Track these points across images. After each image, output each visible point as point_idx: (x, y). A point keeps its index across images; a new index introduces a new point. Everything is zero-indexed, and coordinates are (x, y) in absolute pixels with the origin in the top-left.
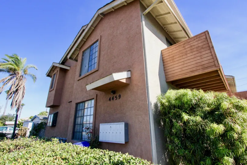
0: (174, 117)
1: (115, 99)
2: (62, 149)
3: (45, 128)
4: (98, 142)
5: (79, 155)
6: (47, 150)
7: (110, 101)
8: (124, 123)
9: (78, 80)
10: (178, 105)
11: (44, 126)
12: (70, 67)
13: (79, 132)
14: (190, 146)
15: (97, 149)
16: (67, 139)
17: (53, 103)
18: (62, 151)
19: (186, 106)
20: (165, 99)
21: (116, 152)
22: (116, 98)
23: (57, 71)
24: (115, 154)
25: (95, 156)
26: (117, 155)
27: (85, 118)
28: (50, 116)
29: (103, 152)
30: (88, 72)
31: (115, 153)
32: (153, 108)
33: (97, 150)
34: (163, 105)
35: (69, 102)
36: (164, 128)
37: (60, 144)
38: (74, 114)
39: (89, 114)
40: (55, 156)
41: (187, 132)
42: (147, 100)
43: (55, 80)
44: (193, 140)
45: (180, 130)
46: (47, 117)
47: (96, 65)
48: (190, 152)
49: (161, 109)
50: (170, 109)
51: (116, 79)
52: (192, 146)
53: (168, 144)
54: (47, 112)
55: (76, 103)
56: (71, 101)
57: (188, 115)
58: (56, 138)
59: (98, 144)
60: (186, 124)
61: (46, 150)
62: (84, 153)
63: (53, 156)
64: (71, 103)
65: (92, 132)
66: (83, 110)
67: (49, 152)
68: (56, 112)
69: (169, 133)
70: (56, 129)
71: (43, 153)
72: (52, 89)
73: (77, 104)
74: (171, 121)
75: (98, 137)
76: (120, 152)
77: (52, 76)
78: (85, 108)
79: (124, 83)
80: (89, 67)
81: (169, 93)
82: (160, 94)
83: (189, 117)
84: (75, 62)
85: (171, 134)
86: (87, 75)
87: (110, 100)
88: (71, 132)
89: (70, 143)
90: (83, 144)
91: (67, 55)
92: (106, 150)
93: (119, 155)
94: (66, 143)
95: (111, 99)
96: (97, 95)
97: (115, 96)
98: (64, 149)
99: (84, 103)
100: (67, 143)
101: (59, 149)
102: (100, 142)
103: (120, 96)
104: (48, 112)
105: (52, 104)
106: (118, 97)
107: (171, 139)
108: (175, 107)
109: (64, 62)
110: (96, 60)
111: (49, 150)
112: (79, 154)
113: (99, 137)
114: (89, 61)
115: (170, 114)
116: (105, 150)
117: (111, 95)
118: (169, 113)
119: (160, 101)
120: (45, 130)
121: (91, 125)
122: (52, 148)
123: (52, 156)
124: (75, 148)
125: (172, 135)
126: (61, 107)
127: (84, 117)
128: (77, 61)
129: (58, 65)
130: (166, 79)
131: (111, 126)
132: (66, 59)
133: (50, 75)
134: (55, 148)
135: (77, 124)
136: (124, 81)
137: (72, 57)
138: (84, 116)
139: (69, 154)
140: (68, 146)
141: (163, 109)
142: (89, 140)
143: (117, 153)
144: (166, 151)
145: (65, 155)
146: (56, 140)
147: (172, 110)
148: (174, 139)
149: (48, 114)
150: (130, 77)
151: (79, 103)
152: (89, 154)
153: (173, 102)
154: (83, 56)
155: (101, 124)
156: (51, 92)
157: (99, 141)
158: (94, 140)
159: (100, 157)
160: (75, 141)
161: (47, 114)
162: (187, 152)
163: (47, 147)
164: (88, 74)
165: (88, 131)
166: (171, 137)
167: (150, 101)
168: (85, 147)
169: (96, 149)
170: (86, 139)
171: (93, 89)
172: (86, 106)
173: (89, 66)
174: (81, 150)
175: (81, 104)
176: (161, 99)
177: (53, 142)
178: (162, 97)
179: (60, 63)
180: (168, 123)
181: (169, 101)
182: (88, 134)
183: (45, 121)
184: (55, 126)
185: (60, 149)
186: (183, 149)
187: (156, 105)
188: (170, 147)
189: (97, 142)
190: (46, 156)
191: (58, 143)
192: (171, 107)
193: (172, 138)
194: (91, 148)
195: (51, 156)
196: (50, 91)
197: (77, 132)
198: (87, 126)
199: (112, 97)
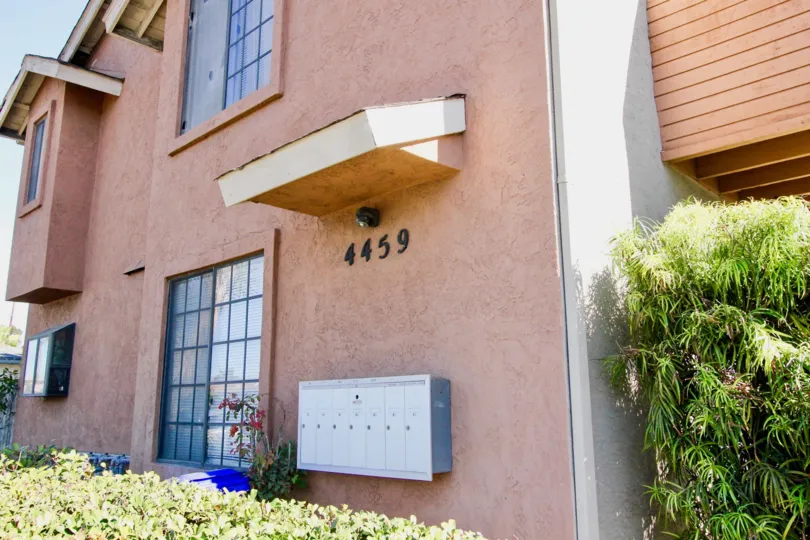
0: (702, 349)
1: (377, 251)
2: (113, 502)
3: (11, 407)
4: (291, 475)
5: (203, 525)
6: (32, 506)
7: (351, 263)
8: (427, 378)
9: (172, 155)
10: (733, 283)
11: (8, 397)
12: (122, 81)
13: (192, 424)
14: (785, 497)
15: (293, 501)
16: (129, 458)
17: (46, 277)
18: (113, 507)
19: (778, 288)
20: (655, 251)
21: (390, 518)
22: (383, 249)
23: (54, 104)
24: (384, 526)
25: (282, 532)
26: (394, 528)
27: (219, 353)
28: (33, 344)
29: (325, 514)
30: (224, 107)
31: (390, 523)
32: (587, 302)
33: (294, 508)
34: (643, 282)
35: (129, 273)
36: (644, 404)
37: (97, 477)
38: (159, 336)
39: (238, 332)
40: (78, 529)
41: (775, 427)
42: (554, 256)
43: (48, 157)
44: (802, 470)
45: (736, 417)
46: (18, 351)
47: (269, 66)
48: (781, 529)
49: (633, 306)
50: (685, 306)
51: (383, 140)
52: (791, 498)
53: (658, 485)
54: (13, 331)
55: (168, 278)
56: (142, 269)
57: (783, 339)
58: (73, 452)
59: (294, 480)
60: (766, 388)
61: (27, 504)
62: (224, 520)
63: (68, 531)
64: (138, 276)
65: (259, 425)
66: (205, 316)
67: (47, 513)
68: (67, 324)
69: (672, 429)
70: (71, 409)
71: (17, 518)
72: (34, 204)
73: (173, 282)
74: (686, 373)
75: (290, 451)
76: (413, 518)
77: (24, 133)
78: (218, 301)
79: (426, 163)
80: (227, 79)
81: (681, 220)
82: (631, 228)
83: (787, 347)
84: (147, 52)
85: (682, 435)
86: (217, 124)
87: (350, 257)
88: (151, 426)
89: (148, 475)
90: (214, 480)
91: (102, 11)
92: (340, 508)
93: (409, 530)
94: (129, 472)
95: (358, 251)
96: (278, 233)
97: (382, 235)
98: (123, 498)
99: (208, 279)
100: (133, 472)
101: (95, 502)
102: (300, 470)
103: (404, 238)
104: (19, 332)
105: (38, 283)
106: (393, 241)
107: (679, 461)
108: (709, 294)
109: (87, 51)
110: (270, 37)
111: (43, 506)
112: (199, 523)
113: (295, 447)
114: (229, 45)
115: (679, 331)
116: (334, 509)
117: (358, 235)
118: (677, 326)
119: (628, 263)
120: (12, 414)
121: (253, 389)
122: (56, 494)
123: (61, 529)
124: (178, 495)
125: (684, 444)
126: (87, 298)
127: (214, 347)
128: (158, 44)
129: (53, 70)
130: (667, 144)
131: (356, 391)
132: (96, 36)
133: (14, 127)
134: (75, 497)
135: (181, 386)
136: (430, 153)
137: (132, 23)
138: (212, 343)
139: (152, 521)
140: (139, 484)
141: (643, 304)
142: (246, 466)
143: (399, 522)
144: (649, 522)
145: (130, 525)
146: (75, 461)
147: (697, 313)
148: (697, 458)
149: (22, 338)
150: (461, 134)
151: (185, 276)
152: (253, 523)
153: (703, 270)
154: (192, 15)
155: (306, 383)
156: (30, 219)
157: (299, 467)
158: (271, 462)
159: (312, 535)
160: (171, 467)
161: (13, 338)
162: (761, 528)
163: (33, 493)
164: (225, 117)
165: (238, 421)
166: (678, 449)
167: (573, 262)
168: (230, 490)
169: (284, 503)
170: (229, 458)
171: (256, 200)
172: (222, 294)
173: (231, 72)
174: (210, 507)
175: (195, 282)
176: (637, 253)
177: (59, 469)
178: (641, 242)
179: (66, 58)
180: (667, 381)
181: (680, 264)
182: (241, 435)
183: (12, 370)
184: (64, 395)
185: (103, 502)
186: (744, 511)
187: (604, 289)
188: (673, 498)
189: (285, 473)
190: (32, 533)
191: (88, 473)
192: (687, 296)
193: (685, 454)
194: (258, 499)
195: (56, 533)
196: (23, 216)
197: (178, 423)
198: (234, 395)
199: (362, 245)
